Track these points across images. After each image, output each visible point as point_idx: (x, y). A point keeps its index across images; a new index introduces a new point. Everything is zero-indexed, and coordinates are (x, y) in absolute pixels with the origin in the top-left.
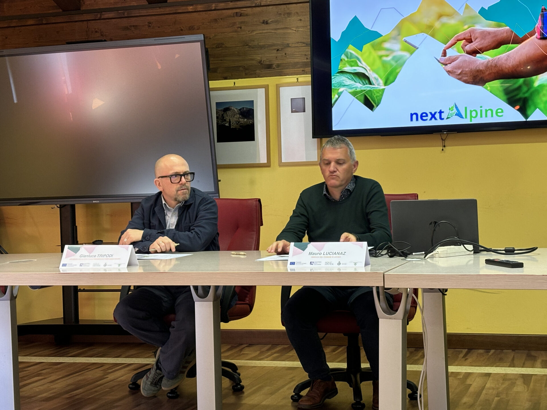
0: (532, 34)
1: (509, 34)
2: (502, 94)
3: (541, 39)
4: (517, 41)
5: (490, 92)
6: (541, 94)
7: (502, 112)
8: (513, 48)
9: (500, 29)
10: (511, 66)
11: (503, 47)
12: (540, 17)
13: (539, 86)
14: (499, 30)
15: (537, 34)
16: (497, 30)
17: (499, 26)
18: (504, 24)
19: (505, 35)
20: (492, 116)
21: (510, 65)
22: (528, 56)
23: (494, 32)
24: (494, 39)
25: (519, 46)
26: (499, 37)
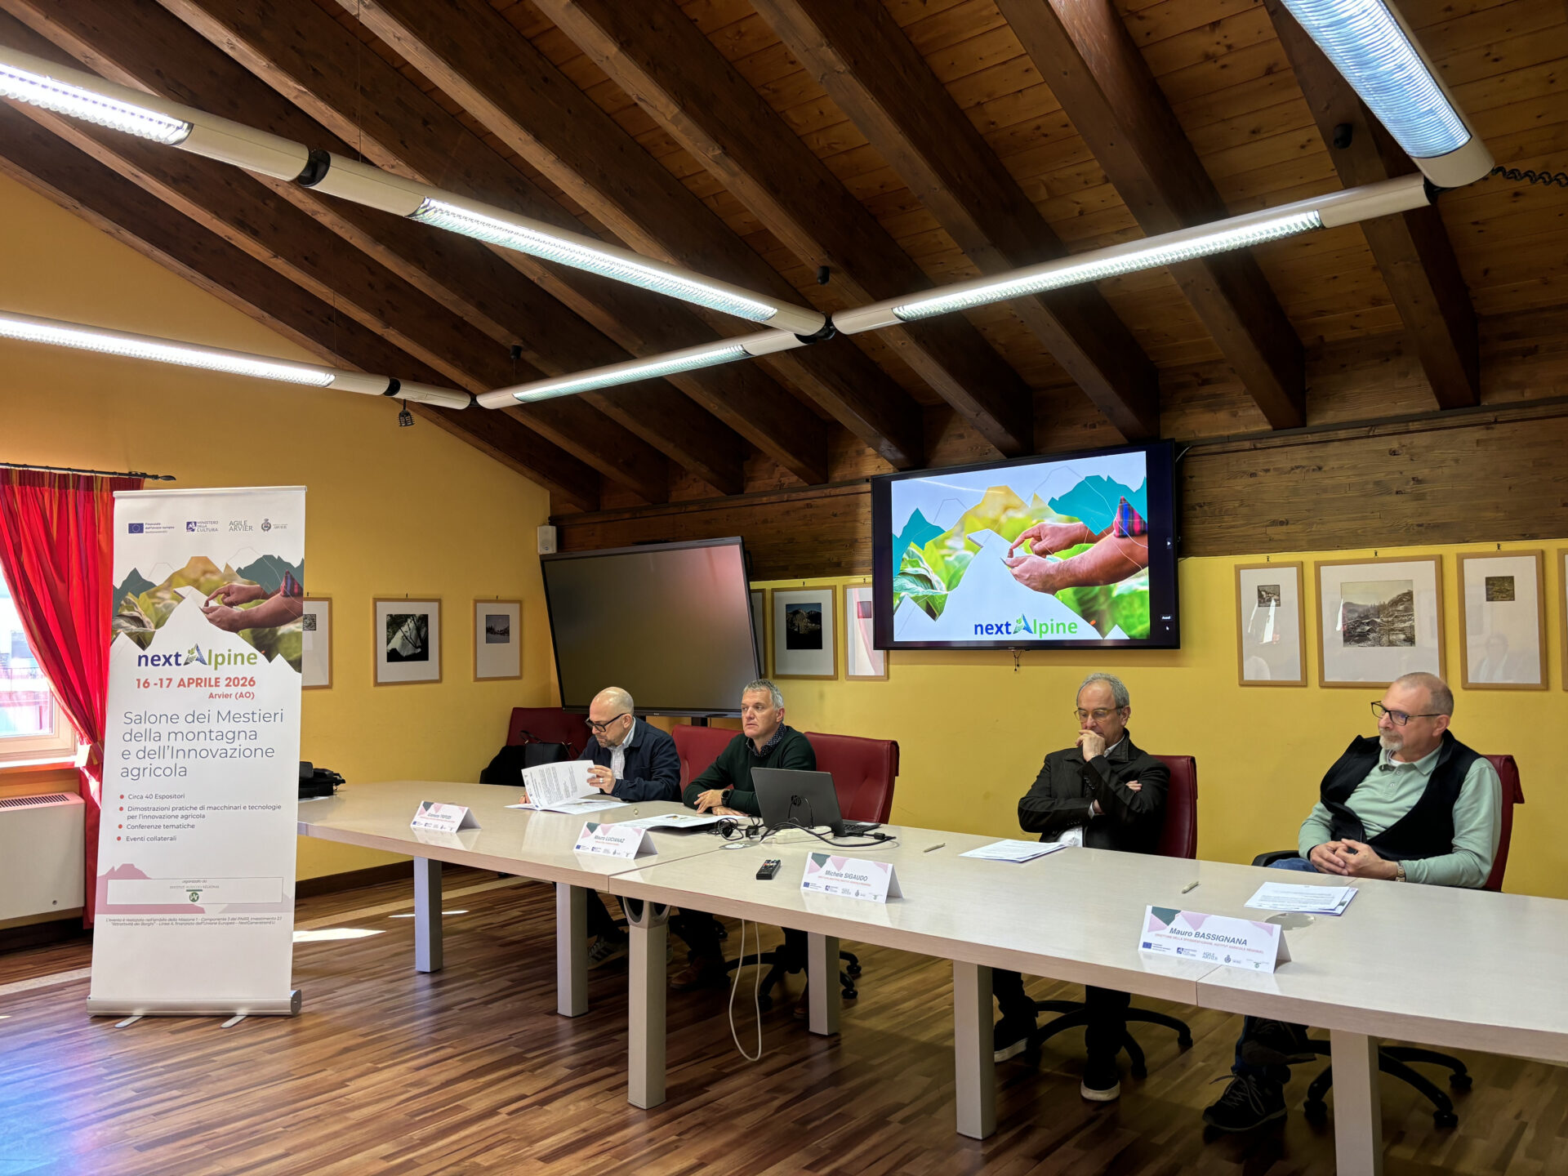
0: (1109, 531)
1: (1082, 530)
2: (1075, 605)
3: (1119, 537)
4: (1092, 539)
5: (1063, 602)
6: (1121, 607)
7: (1076, 627)
8: (1087, 548)
9: (1073, 524)
10: (1085, 571)
11: (1076, 547)
12: (1118, 509)
13: (1118, 596)
14: (1072, 526)
15: (1115, 531)
16: (1070, 527)
17: (1071, 521)
18: (1076, 518)
19: (1078, 531)
20: (1064, 632)
21: (1085, 569)
22: (1105, 557)
23: (1066, 529)
24: (1066, 536)
25: (1095, 545)
26: (1073, 534)
